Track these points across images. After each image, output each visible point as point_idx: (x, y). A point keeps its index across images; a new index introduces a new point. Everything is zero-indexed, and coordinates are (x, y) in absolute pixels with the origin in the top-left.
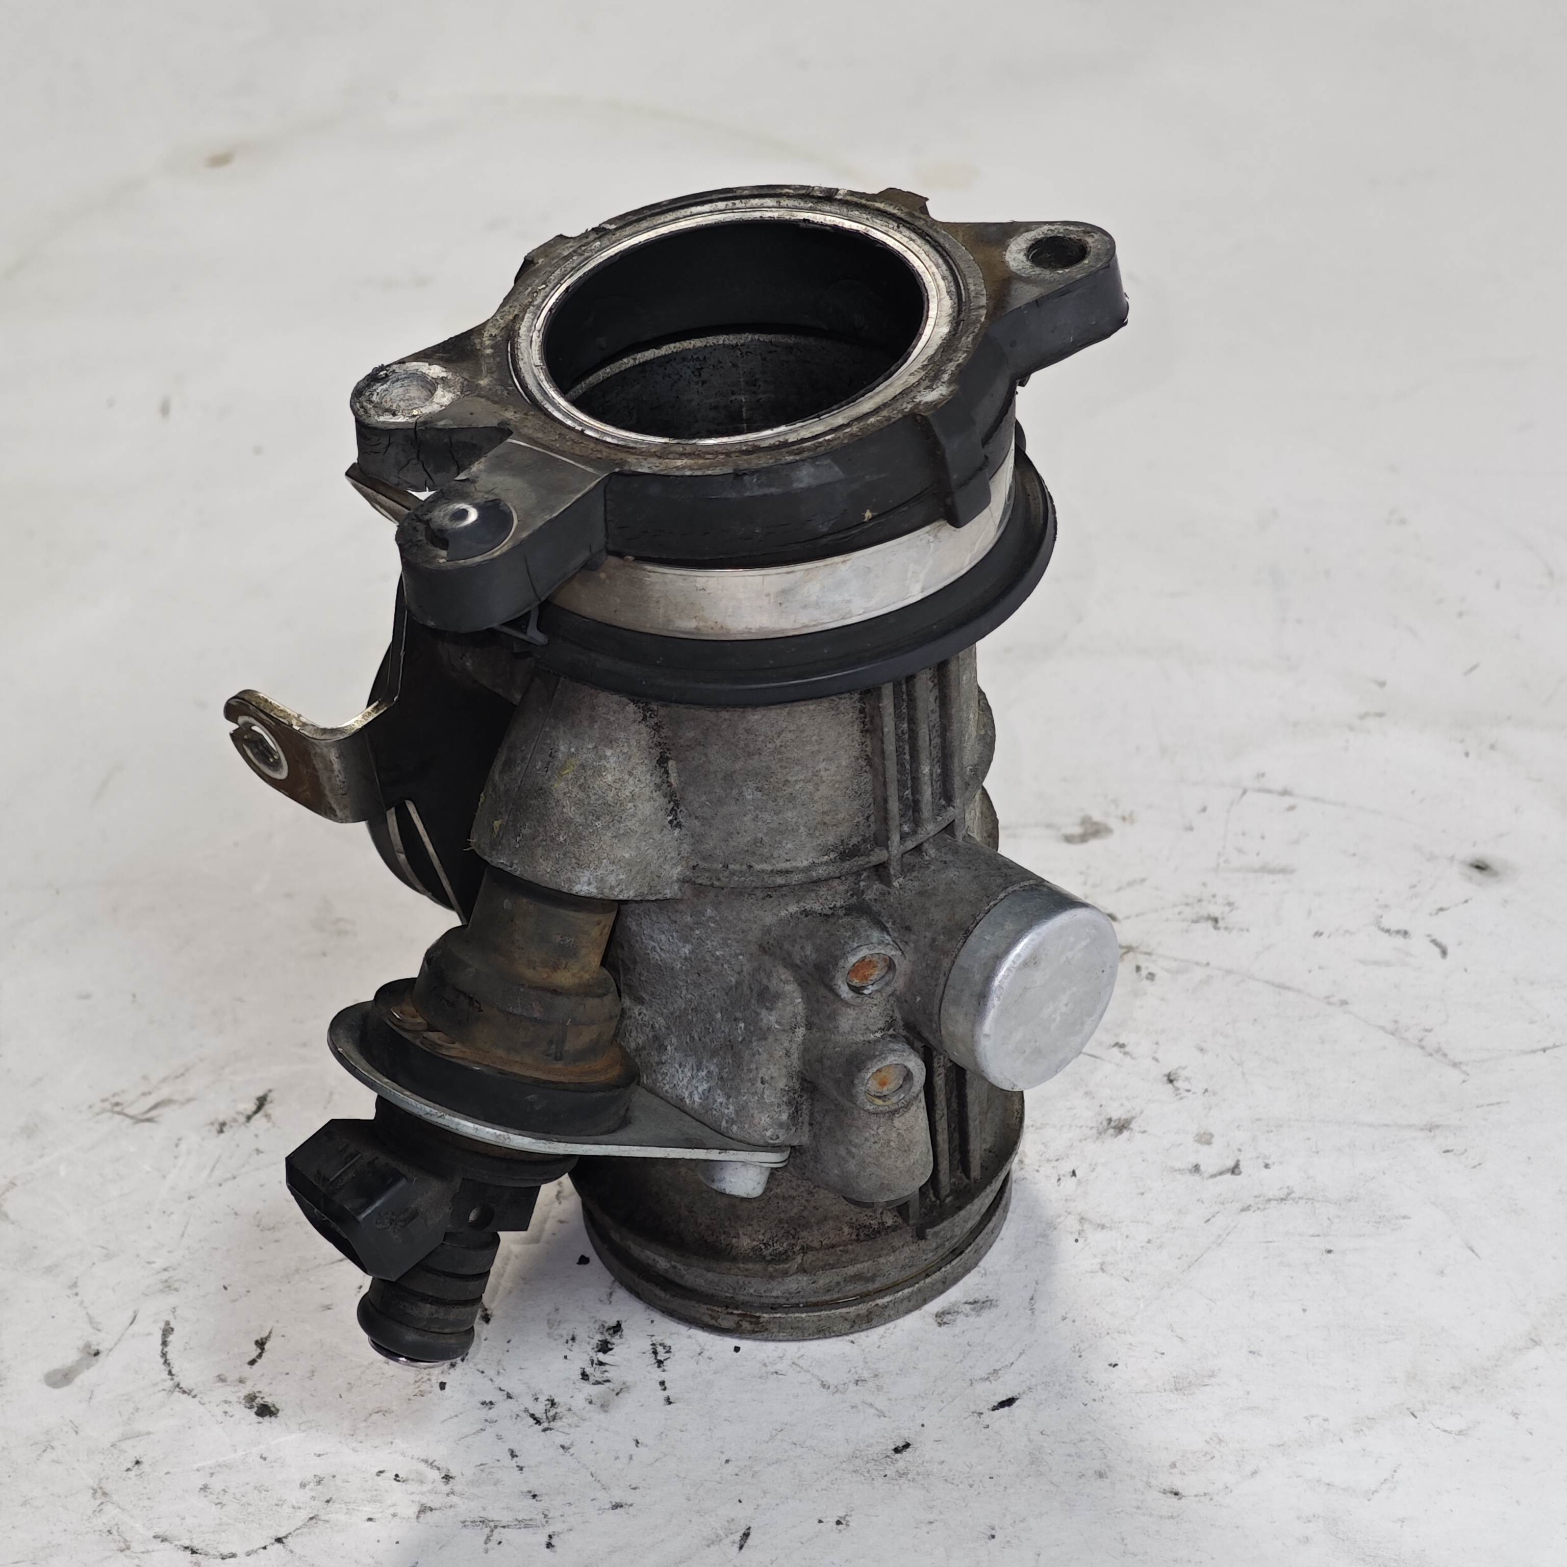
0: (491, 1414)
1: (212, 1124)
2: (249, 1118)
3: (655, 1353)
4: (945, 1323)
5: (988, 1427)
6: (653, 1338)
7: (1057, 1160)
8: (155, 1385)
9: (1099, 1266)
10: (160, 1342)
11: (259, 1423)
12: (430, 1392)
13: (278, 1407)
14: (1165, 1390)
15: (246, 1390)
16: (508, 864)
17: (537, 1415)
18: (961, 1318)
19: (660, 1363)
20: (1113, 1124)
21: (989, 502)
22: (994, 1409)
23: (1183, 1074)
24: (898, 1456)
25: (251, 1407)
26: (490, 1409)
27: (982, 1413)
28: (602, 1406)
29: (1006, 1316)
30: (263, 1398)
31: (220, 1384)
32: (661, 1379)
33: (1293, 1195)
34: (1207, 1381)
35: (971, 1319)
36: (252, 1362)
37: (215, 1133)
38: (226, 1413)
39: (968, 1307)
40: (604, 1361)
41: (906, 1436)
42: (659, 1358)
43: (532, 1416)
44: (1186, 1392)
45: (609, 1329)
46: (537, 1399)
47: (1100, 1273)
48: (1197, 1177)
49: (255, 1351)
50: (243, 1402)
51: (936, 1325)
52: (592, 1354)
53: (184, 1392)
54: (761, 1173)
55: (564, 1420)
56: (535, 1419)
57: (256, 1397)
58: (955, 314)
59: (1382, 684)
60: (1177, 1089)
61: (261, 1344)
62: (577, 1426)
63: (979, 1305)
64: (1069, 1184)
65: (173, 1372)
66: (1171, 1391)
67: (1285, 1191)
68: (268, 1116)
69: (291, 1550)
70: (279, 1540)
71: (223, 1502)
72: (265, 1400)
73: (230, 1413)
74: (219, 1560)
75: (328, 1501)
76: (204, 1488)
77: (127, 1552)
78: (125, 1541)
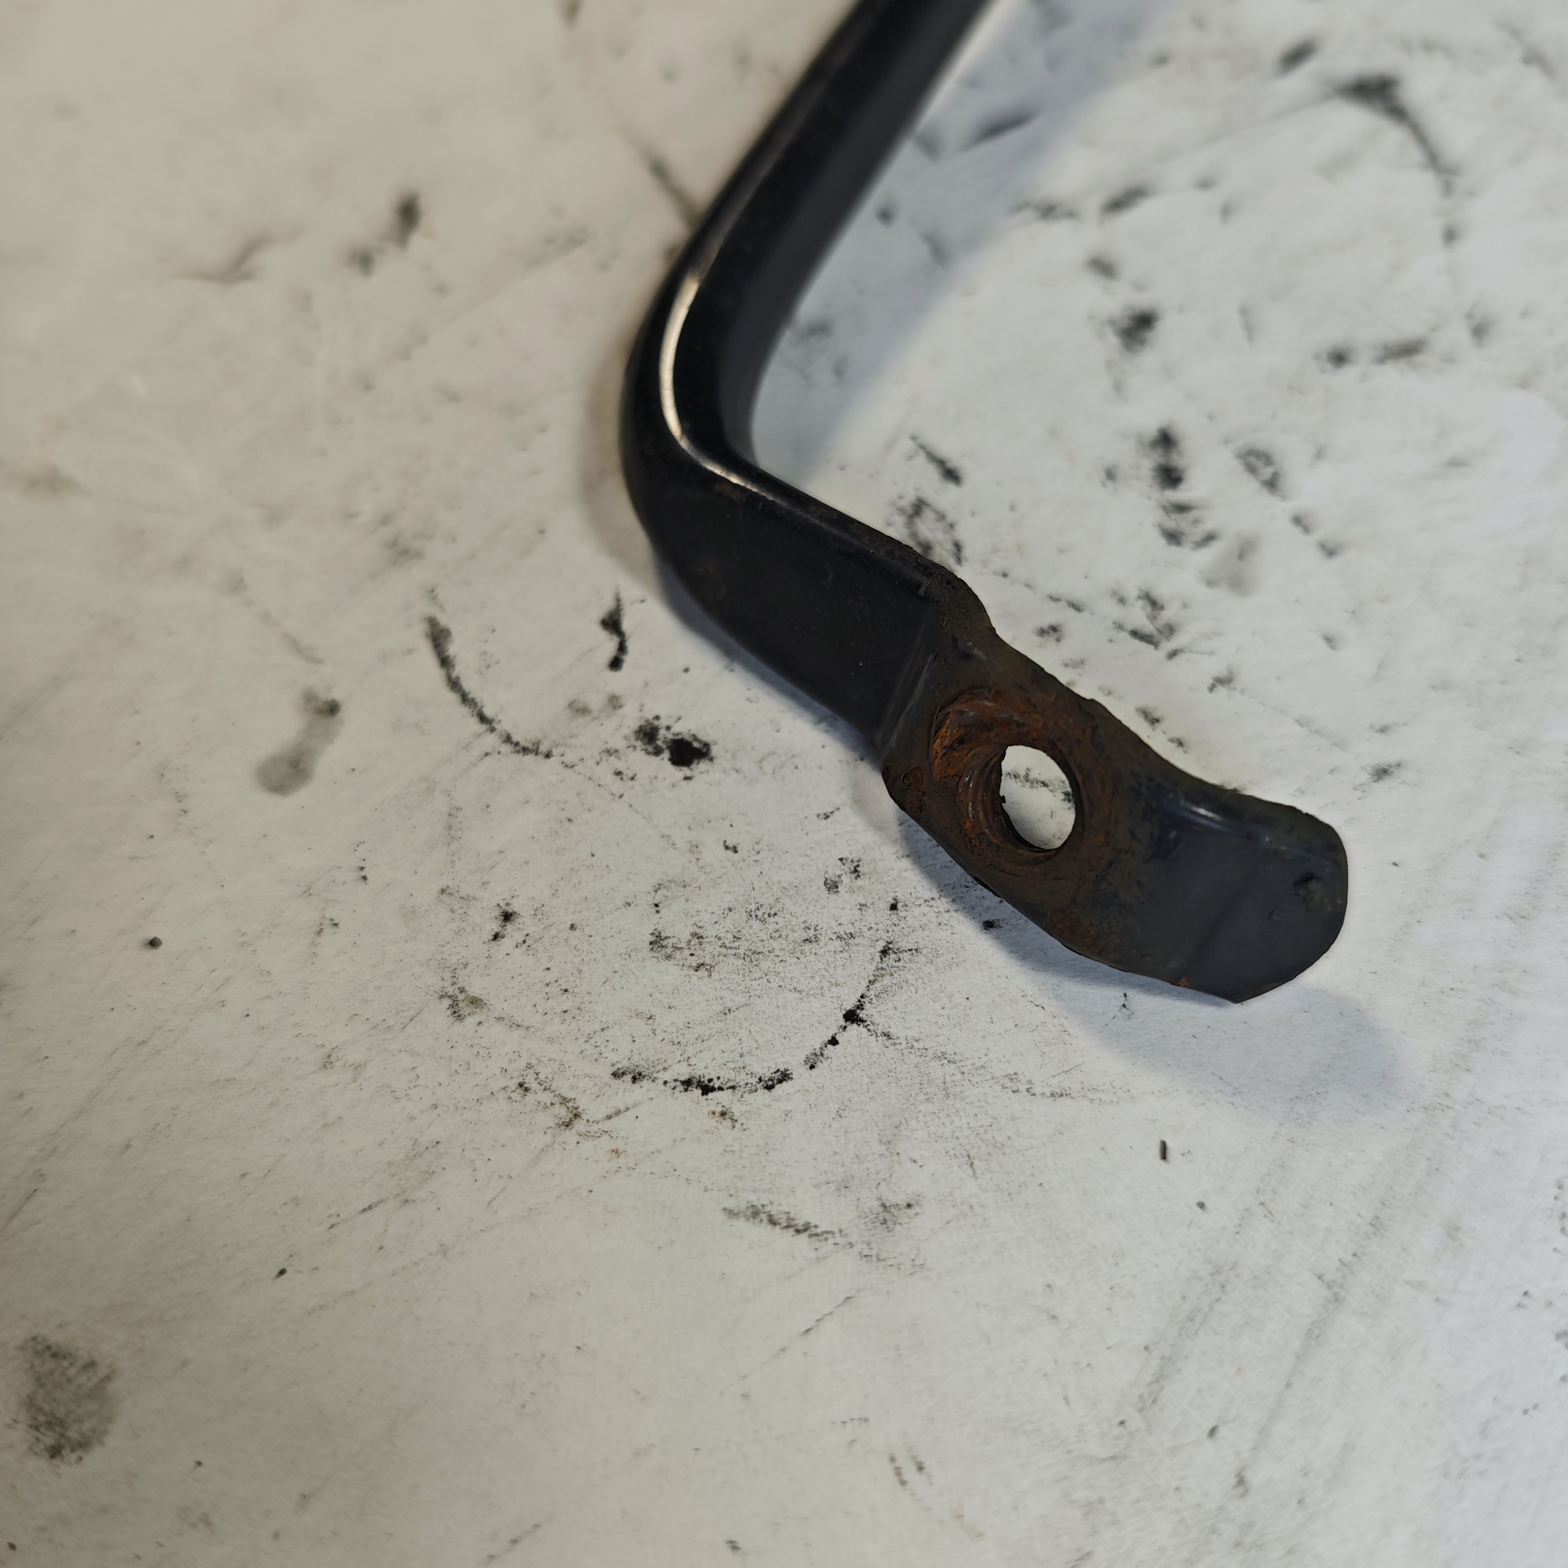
2: (400, 238)
8: (467, 747)
10: (435, 661)
11: (686, 778)
13: (704, 739)
15: (631, 720)
17: (1142, 630)
25: (658, 752)
28: (1233, 585)
30: (668, 728)
31: (580, 720)
36: (616, 664)
37: (357, 273)
38: (620, 774)
40: (1184, 503)
43: (1136, 633)
46: (1123, 601)
49: (609, 644)
50: (639, 744)
52: (1158, 495)
53: (525, 750)
55: (1189, 628)
56: (1143, 638)
57: (656, 729)
61: (612, 625)
62: (1216, 634)
65: (488, 712)
68: (430, 233)
69: (887, 1035)
70: (852, 1017)
71: (708, 961)
72: (673, 730)
73: (628, 773)
74: (763, 1094)
75: (894, 907)
76: (657, 941)
77: (579, 1125)
78: (564, 1101)
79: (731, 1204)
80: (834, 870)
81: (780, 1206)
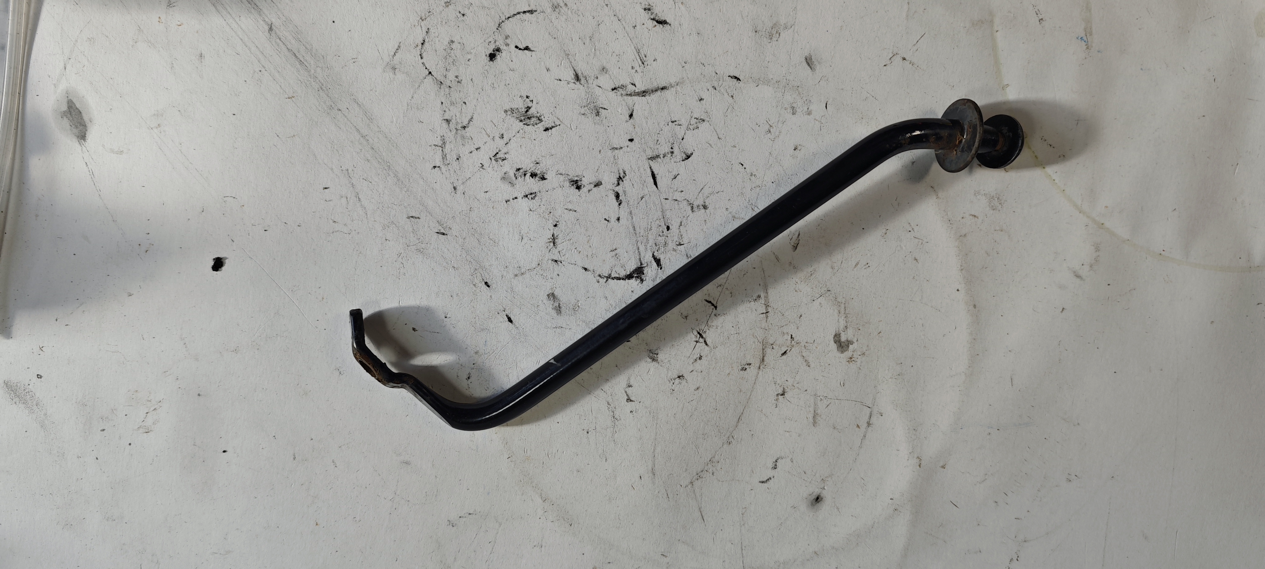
0: (497, 138)
1: (649, 5)
5: (498, 314)
8: (503, 13)
10: (526, 10)
11: (486, 55)
15: (502, 47)
18: (552, 302)
19: (526, 196)
22: (506, 315)
23: (684, 381)
24: (484, 283)
25: (493, 51)
26: (500, 138)
27: (505, 311)
28: (504, 178)
29: (553, 319)
31: (504, 37)
32: (518, 197)
33: (616, 421)
35: (551, 306)
36: (517, 47)
37: (644, 7)
39: (557, 305)
40: (526, 176)
41: (493, 286)
45: (543, 176)
46: (506, 154)
49: (522, 47)
50: (496, 47)
53: (499, 25)
55: (496, 165)
56: (496, 154)
57: (499, 52)
60: (675, 379)
61: (527, 48)
62: (493, 170)
65: (510, 19)
67: (618, 418)
69: (425, 78)
70: (430, 73)
71: (447, 50)
73: (490, 44)
74: (419, 53)
76: (453, 42)
77: (420, 20)
78: (426, 19)
79: (402, 43)
80: (460, 78)
81: (400, 51)
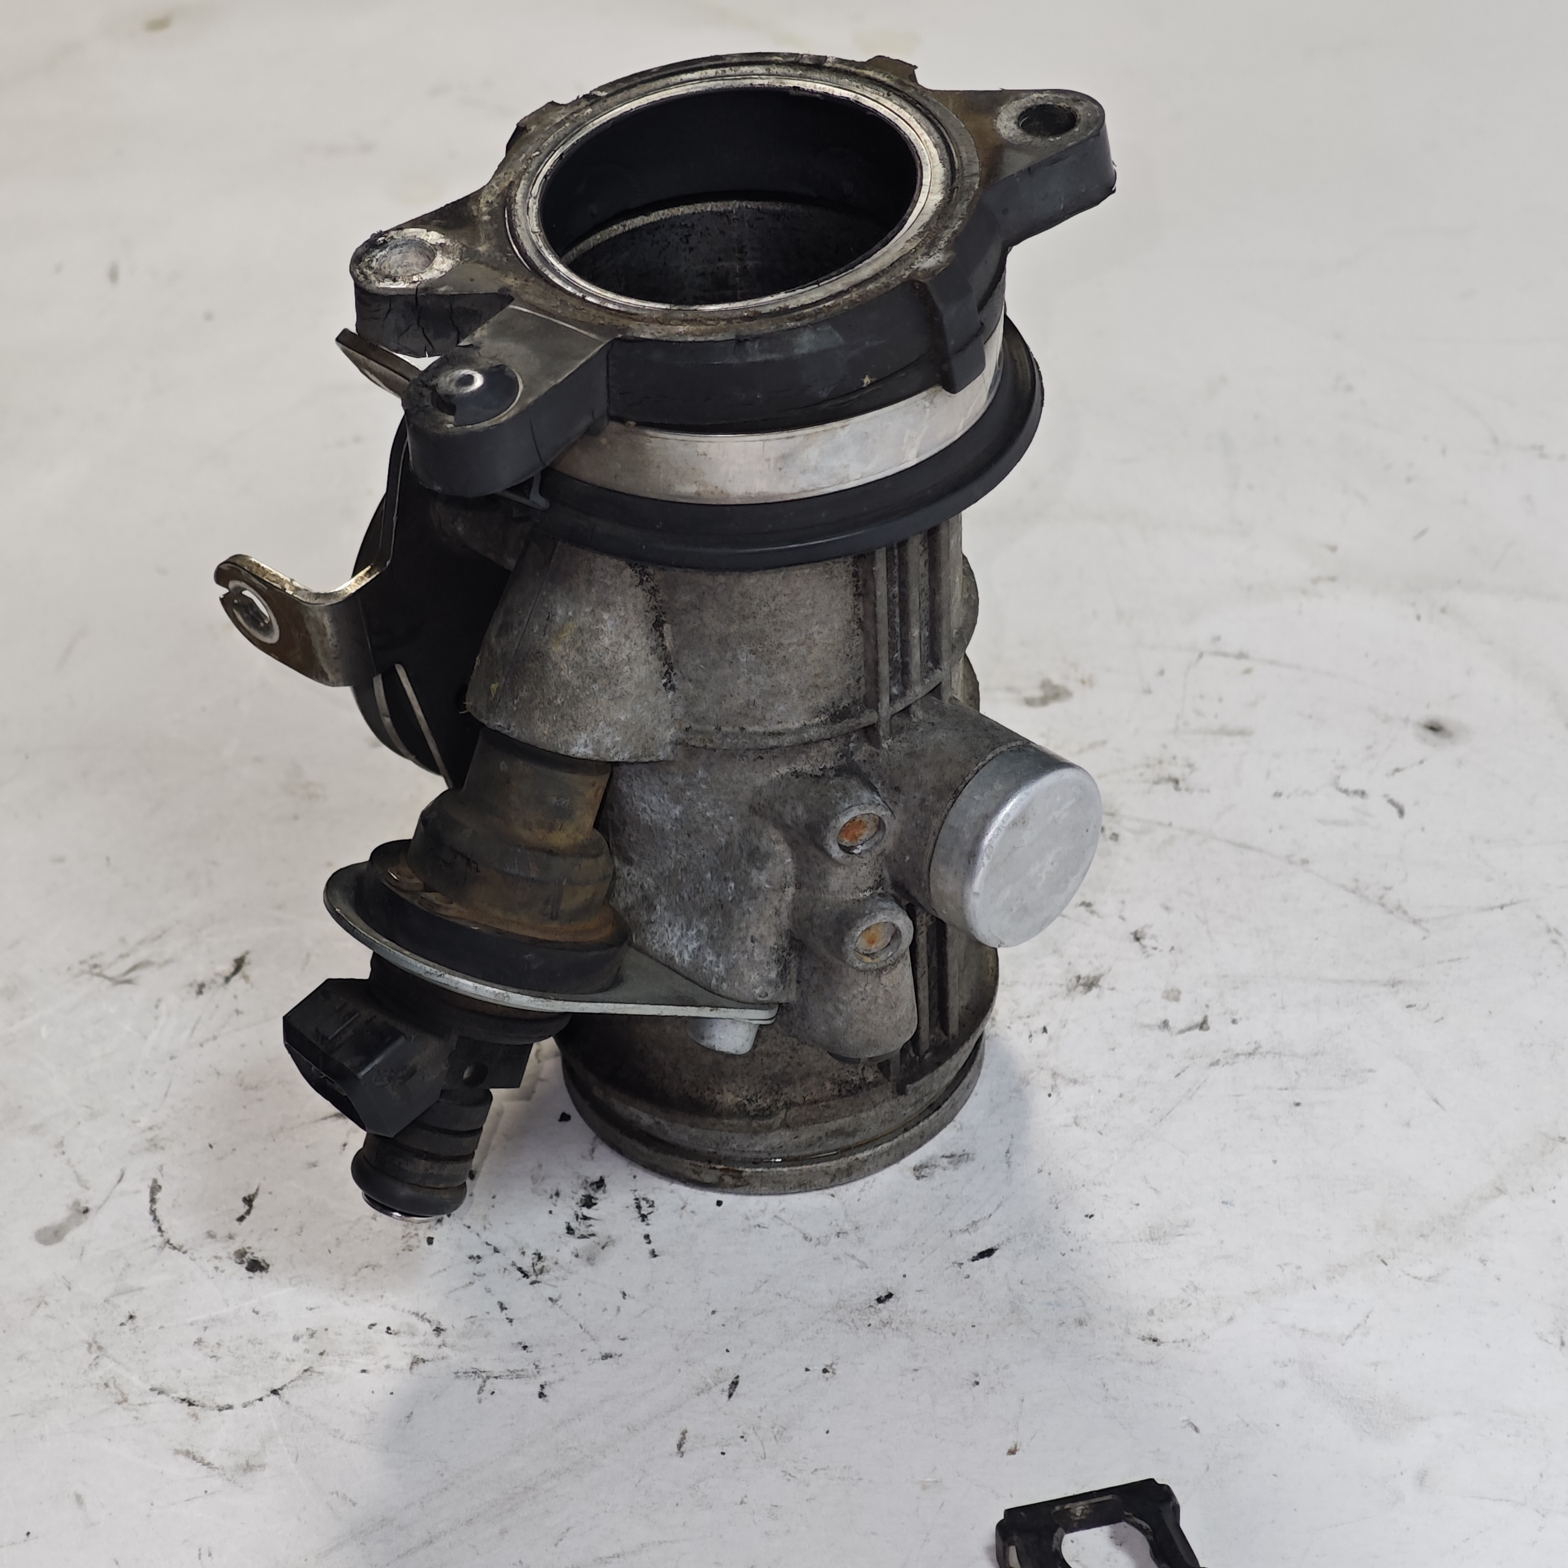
0: (479, 1268)
1: (191, 985)
2: (227, 980)
3: (639, 1207)
4: (923, 1176)
5: (968, 1277)
6: (636, 1193)
7: (1028, 1017)
8: (146, 1241)
9: (1072, 1120)
10: (148, 1199)
11: (250, 1278)
12: (418, 1247)
13: (268, 1262)
14: (1141, 1240)
15: (236, 1246)
16: (506, 726)
17: (525, 1269)
18: (938, 1171)
19: (644, 1217)
20: (1082, 981)
21: (983, 369)
22: (973, 1260)
23: (1149, 932)
24: (881, 1306)
25: (242, 1263)
26: (478, 1263)
27: (962, 1264)
28: (588, 1259)
29: (983, 1168)
30: (252, 1253)
31: (210, 1240)
32: (645, 1233)
33: (1260, 1050)
34: (1181, 1231)
35: (948, 1172)
36: (241, 1219)
37: (194, 994)
38: (216, 1268)
39: (945, 1160)
40: (588, 1216)
41: (889, 1286)
42: (643, 1212)
43: (520, 1269)
44: (1162, 1242)
45: (592, 1184)
46: (523, 1253)
47: (1074, 1126)
48: (1166, 1033)
49: (243, 1208)
50: (234, 1257)
51: (914, 1178)
52: (577, 1208)
53: (175, 1248)
54: (750, 1030)
55: (551, 1273)
56: (522, 1272)
57: (246, 1253)
58: (949, 182)
59: (1333, 549)
60: (1144, 947)
61: (249, 1201)
62: (564, 1279)
63: (955, 1159)
64: (1042, 1039)
65: (163, 1228)
66: (1147, 1241)
67: (1253, 1046)
68: (246, 978)
69: (287, 1403)
70: (275, 1392)
71: (218, 1355)
72: (255, 1255)
73: (221, 1269)
74: (216, 1412)
75: (321, 1354)
76: (199, 1342)
77: (125, 1404)
78: (122, 1394)
79: (179, 1448)
80: (302, 1332)
81: (202, 1453)
